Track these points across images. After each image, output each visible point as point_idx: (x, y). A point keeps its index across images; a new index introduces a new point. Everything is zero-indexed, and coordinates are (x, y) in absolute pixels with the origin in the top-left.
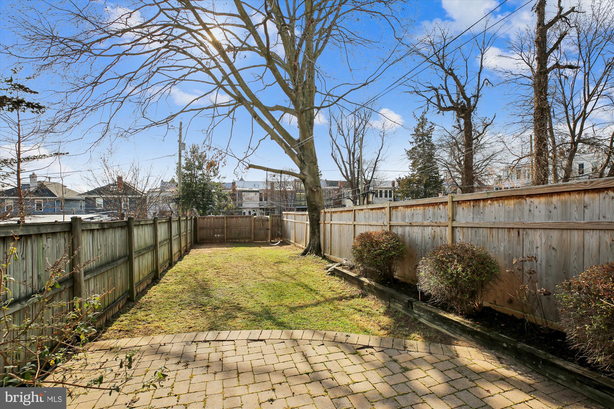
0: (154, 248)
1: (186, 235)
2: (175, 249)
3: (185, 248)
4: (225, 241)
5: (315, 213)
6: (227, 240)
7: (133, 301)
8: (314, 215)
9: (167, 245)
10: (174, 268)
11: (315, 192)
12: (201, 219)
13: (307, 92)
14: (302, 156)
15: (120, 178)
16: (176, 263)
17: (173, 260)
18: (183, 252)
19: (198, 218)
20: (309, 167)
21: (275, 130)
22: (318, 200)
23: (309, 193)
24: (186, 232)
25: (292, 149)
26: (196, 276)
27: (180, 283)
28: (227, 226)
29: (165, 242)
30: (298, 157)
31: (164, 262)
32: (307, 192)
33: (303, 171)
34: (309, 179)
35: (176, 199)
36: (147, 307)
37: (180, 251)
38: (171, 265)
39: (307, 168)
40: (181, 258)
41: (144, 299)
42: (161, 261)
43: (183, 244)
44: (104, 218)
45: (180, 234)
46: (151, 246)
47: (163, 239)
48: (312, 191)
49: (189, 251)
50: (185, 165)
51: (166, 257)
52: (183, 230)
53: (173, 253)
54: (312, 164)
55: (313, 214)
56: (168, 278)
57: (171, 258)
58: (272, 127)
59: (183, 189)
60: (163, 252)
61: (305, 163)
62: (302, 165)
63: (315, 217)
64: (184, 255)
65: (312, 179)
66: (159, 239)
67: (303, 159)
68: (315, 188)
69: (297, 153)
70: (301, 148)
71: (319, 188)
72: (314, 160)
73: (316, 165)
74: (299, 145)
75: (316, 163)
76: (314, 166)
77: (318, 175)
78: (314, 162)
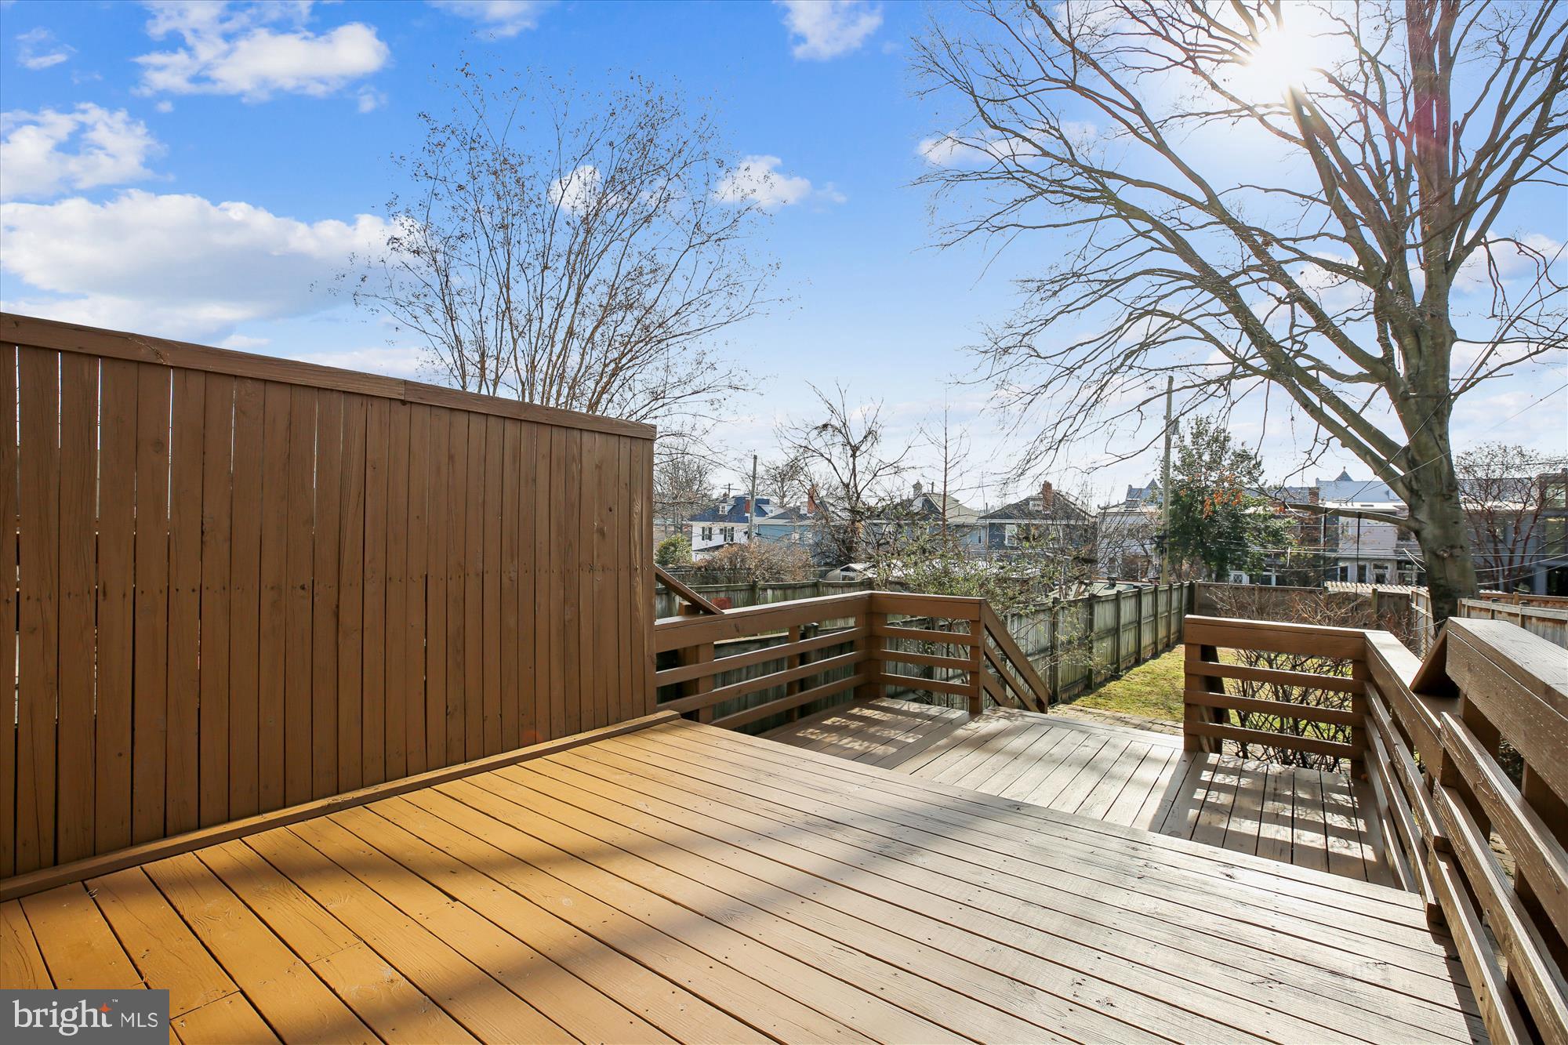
0: (1115, 632)
1: (1169, 618)
2: (1147, 639)
3: (1166, 639)
5: (1446, 603)
7: (1091, 689)
8: (1442, 608)
9: (1133, 630)
10: (1143, 667)
11: (1443, 559)
12: (1202, 588)
13: (1427, 347)
14: (1414, 483)
15: (1047, 486)
16: (1146, 661)
17: (1142, 656)
18: (1160, 647)
19: (1196, 586)
20: (1431, 506)
21: (1350, 429)
23: (1430, 558)
24: (1169, 612)
25: (1391, 465)
26: (1173, 682)
27: (1148, 684)
28: (1259, 608)
29: (1131, 626)
30: (1404, 483)
31: (1128, 655)
32: (1427, 556)
33: (1416, 513)
34: (1430, 530)
35: (1158, 537)
36: (1108, 697)
37: (1155, 643)
38: (1138, 662)
39: (1425, 508)
40: (1156, 655)
41: (1102, 690)
42: (1123, 652)
43: (1162, 633)
45: (1155, 615)
46: (1112, 629)
47: (1127, 621)
48: (1438, 556)
49: (1174, 648)
50: (1178, 463)
51: (1132, 647)
52: (1161, 608)
53: (1143, 645)
54: (1439, 498)
55: (1441, 605)
56: (1133, 676)
57: (1138, 651)
58: (1344, 424)
59: (1173, 515)
60: (1127, 640)
61: (1421, 496)
64: (1163, 651)
65: (1437, 532)
66: (1122, 621)
67: (1416, 486)
68: (1445, 551)
69: (1402, 473)
70: (1412, 464)
71: (1457, 552)
72: (1445, 491)
73: (1454, 500)
74: (1407, 458)
75: (1451, 497)
76: (1446, 504)
77: (1456, 523)
78: (1444, 495)
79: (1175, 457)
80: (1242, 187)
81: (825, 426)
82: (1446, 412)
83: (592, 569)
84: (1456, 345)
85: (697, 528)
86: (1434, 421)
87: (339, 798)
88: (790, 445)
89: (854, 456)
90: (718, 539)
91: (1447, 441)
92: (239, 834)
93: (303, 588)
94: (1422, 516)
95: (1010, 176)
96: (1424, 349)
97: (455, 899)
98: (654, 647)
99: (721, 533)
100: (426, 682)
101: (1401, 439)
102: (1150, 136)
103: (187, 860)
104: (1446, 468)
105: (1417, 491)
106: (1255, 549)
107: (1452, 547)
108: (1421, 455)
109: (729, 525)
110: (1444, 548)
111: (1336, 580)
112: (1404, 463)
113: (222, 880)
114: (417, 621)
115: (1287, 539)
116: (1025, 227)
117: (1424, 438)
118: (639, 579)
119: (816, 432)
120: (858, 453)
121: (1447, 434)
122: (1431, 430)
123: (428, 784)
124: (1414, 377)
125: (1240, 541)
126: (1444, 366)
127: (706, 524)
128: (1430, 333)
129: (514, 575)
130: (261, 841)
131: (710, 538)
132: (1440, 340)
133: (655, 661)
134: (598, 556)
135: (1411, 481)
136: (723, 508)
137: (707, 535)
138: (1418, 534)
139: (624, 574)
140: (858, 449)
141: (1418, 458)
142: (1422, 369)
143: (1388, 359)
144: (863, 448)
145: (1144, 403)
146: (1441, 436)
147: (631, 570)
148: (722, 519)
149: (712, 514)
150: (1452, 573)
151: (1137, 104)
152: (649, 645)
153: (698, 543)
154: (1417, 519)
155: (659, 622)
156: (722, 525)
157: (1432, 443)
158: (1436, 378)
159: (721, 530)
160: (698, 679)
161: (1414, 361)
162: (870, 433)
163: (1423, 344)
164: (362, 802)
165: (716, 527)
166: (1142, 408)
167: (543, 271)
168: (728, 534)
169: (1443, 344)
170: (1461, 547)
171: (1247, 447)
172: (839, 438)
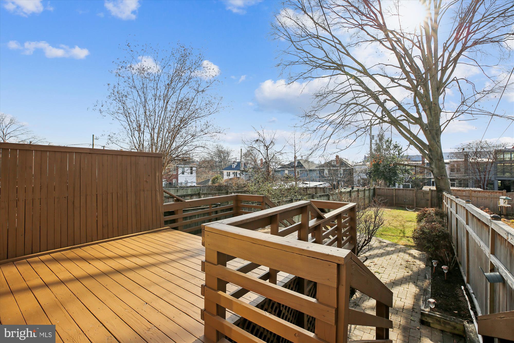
4: (394, 205)
6: (395, 204)
8: (440, 195)
14: (431, 156)
15: (337, 157)
19: (376, 189)
20: (436, 163)
21: (414, 140)
22: (443, 185)
25: (425, 150)
28: (395, 195)
30: (428, 156)
33: (431, 165)
34: (435, 171)
35: (369, 173)
39: (434, 164)
44: (327, 184)
48: (438, 179)
55: (439, 194)
62: (431, 162)
63: (440, 196)
65: (437, 171)
67: (431, 157)
68: (440, 177)
69: (427, 153)
70: (430, 150)
71: (443, 177)
72: (439, 158)
73: (442, 161)
74: (429, 148)
75: (441, 160)
76: (440, 162)
77: (443, 168)
78: (439, 160)
79: (374, 147)
80: (379, 64)
81: (257, 140)
82: (439, 134)
83: (144, 191)
84: (441, 113)
85: (225, 172)
86: (436, 136)
87: (74, 246)
88: (247, 146)
89: (267, 150)
90: (232, 176)
91: (440, 143)
92: (49, 253)
93: (65, 198)
94: (433, 166)
95: (305, 63)
96: (432, 114)
97: (90, 264)
98: (163, 210)
99: (233, 174)
100: (97, 220)
101: (426, 142)
102: (345, 52)
103: (37, 258)
104: (439, 151)
105: (432, 158)
106: (401, 176)
107: (442, 176)
108: (432, 147)
109: (236, 171)
110: (439, 176)
111: (431, 186)
112: (428, 150)
113: (43, 262)
114: (95, 204)
115: (411, 173)
116: (313, 78)
117: (432, 142)
118: (158, 193)
119: (255, 142)
120: (268, 148)
121: (440, 140)
122: (435, 140)
123: (97, 243)
124: (430, 122)
125: (395, 174)
126: (438, 120)
127: (229, 171)
128: (433, 110)
129: (121, 193)
130: (53, 255)
131: (229, 175)
132: (436, 112)
133: (163, 214)
134: (145, 187)
135: (430, 155)
136: (234, 166)
137: (228, 175)
138: (432, 172)
139: (154, 192)
140: (268, 147)
141: (431, 148)
142: (432, 121)
143: (420, 118)
144: (270, 147)
145: (357, 131)
146: (438, 141)
147: (156, 191)
148: (233, 169)
149: (230, 168)
150: (442, 184)
151: (340, 42)
152: (161, 210)
153: (226, 177)
154: (432, 167)
155: (164, 204)
156: (233, 171)
157: (435, 144)
158: (436, 123)
159: (233, 173)
160: (178, 219)
161: (430, 118)
162: (272, 142)
163: (432, 113)
164: (80, 247)
165: (231, 172)
166: (356, 132)
167: (155, 101)
168: (235, 174)
169: (438, 113)
170: (445, 176)
171: (397, 143)
172: (263, 144)
